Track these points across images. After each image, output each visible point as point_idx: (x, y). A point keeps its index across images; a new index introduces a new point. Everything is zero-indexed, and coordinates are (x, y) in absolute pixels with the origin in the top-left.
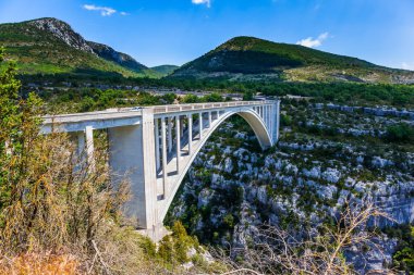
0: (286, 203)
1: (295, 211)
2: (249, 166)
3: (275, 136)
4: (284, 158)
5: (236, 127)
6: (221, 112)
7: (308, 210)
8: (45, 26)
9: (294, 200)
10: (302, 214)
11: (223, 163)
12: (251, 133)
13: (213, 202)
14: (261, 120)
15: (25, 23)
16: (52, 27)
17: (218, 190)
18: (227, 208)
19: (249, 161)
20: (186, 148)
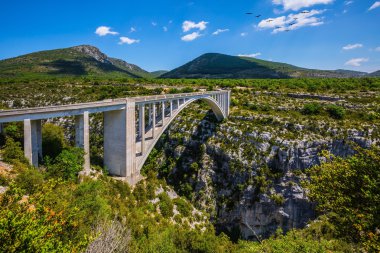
0: (234, 154)
1: (241, 160)
2: (209, 131)
3: (227, 113)
4: (232, 126)
5: (201, 107)
6: (187, 99)
7: (250, 159)
8: (83, 50)
9: (240, 153)
10: (245, 162)
11: (192, 130)
12: (211, 111)
13: (184, 154)
14: (216, 103)
15: (70, 49)
16: (87, 50)
17: (188, 147)
18: (194, 158)
19: (209, 128)
20: (160, 122)
